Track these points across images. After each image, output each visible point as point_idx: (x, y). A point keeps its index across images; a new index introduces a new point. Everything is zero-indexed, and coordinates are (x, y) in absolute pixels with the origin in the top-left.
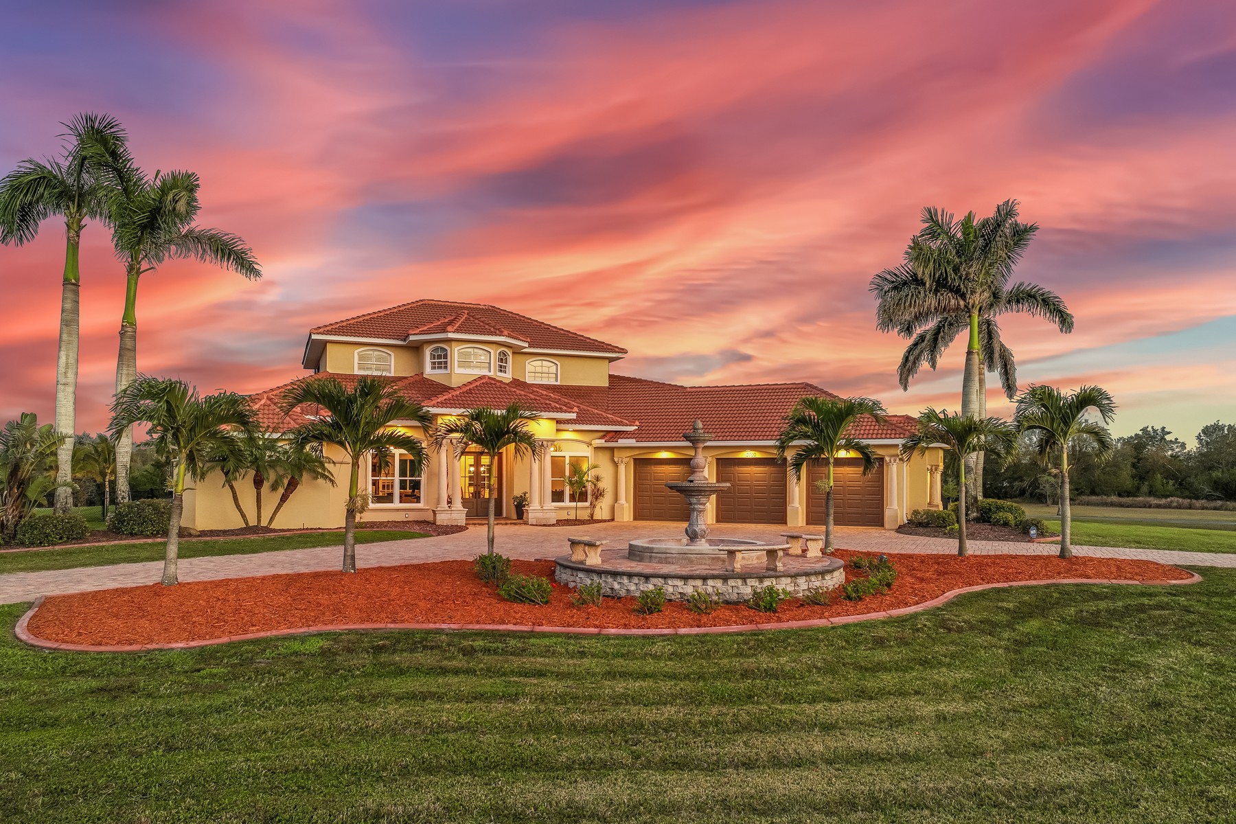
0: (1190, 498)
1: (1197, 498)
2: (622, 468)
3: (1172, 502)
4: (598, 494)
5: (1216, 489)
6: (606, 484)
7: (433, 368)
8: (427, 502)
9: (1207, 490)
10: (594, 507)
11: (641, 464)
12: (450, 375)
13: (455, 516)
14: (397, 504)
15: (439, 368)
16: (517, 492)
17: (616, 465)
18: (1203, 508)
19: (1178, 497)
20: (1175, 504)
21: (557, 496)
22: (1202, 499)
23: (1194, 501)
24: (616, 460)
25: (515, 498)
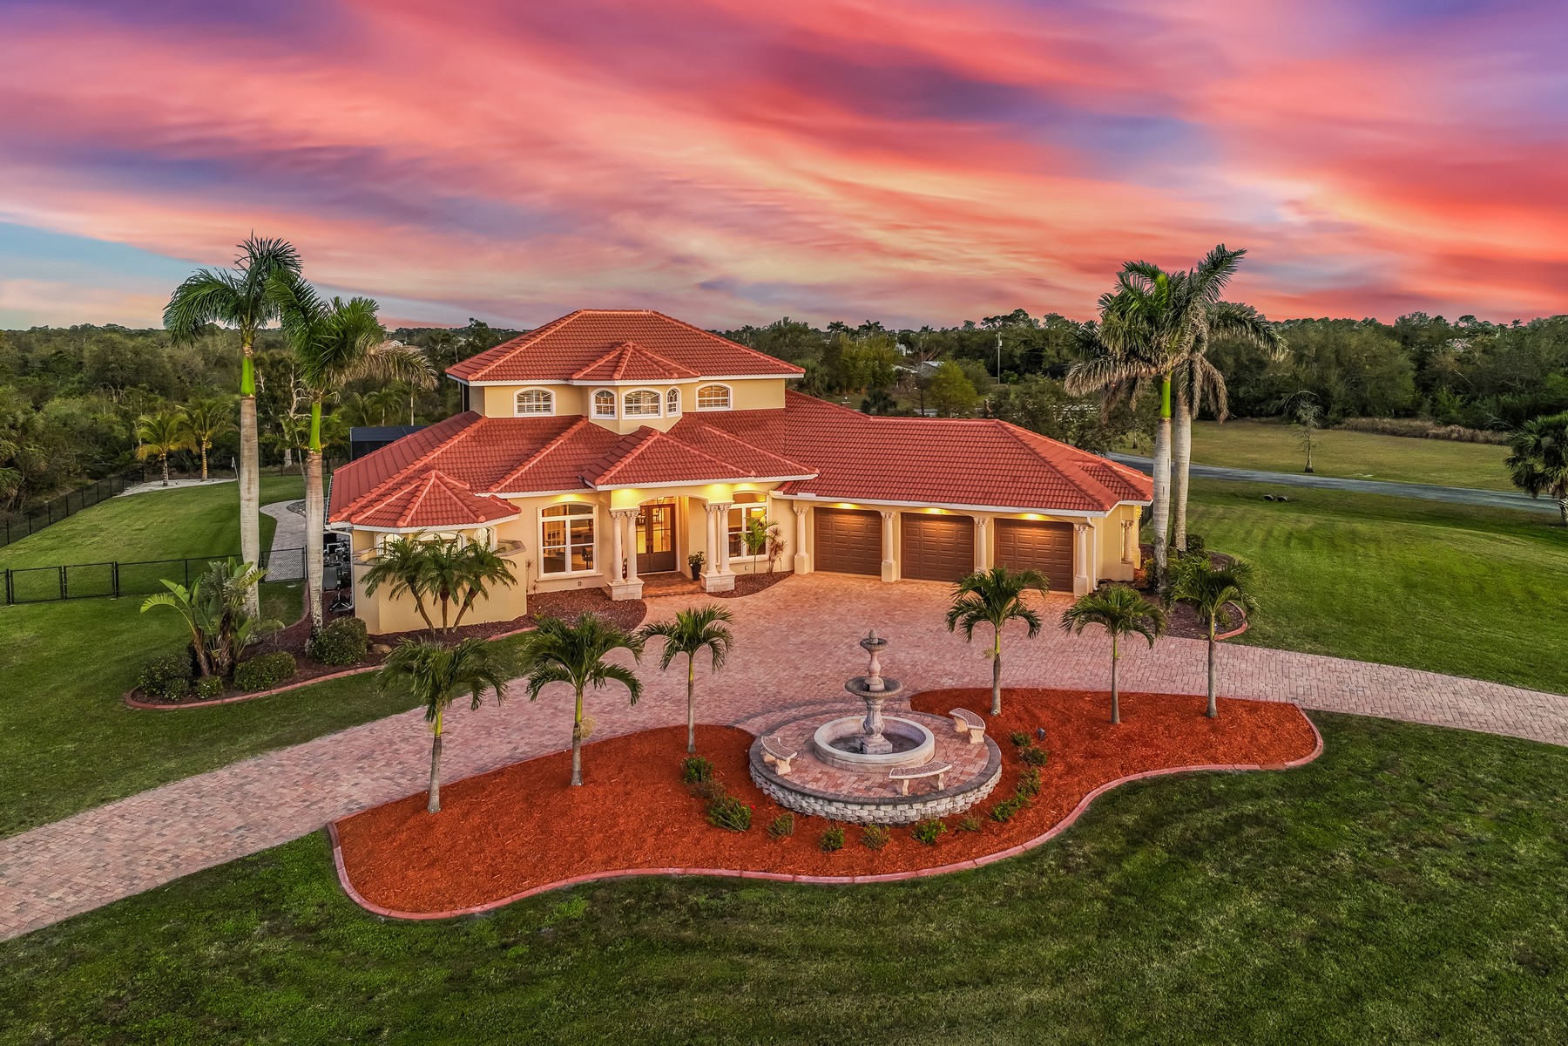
0: (1473, 427)
1: (1482, 428)
2: (802, 518)
3: (1452, 431)
4: (777, 548)
5: (1504, 418)
6: (785, 537)
7: (599, 412)
8: (601, 569)
9: (1493, 418)
10: (773, 561)
11: (821, 513)
12: (618, 421)
13: (631, 590)
14: (569, 573)
15: (606, 413)
16: (693, 551)
17: (795, 515)
18: (1488, 442)
19: (1459, 424)
20: (1455, 435)
21: (735, 549)
22: (1487, 429)
23: (1478, 432)
24: (795, 509)
25: (691, 559)
